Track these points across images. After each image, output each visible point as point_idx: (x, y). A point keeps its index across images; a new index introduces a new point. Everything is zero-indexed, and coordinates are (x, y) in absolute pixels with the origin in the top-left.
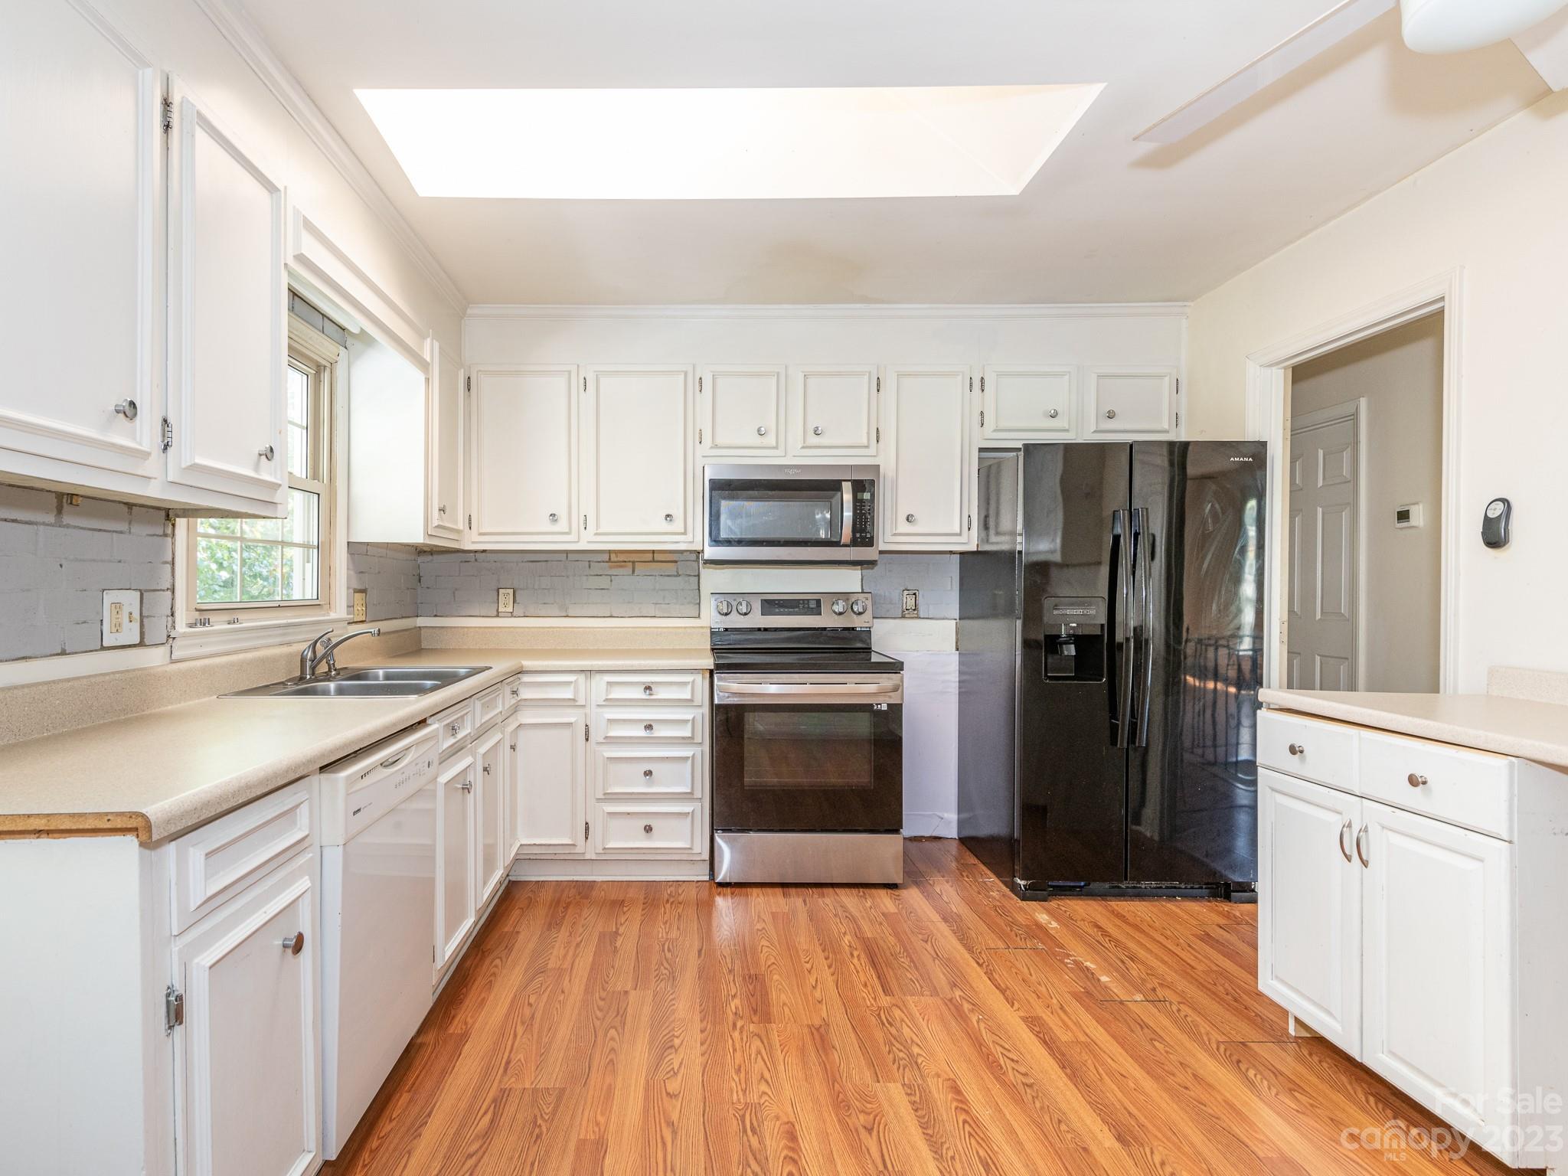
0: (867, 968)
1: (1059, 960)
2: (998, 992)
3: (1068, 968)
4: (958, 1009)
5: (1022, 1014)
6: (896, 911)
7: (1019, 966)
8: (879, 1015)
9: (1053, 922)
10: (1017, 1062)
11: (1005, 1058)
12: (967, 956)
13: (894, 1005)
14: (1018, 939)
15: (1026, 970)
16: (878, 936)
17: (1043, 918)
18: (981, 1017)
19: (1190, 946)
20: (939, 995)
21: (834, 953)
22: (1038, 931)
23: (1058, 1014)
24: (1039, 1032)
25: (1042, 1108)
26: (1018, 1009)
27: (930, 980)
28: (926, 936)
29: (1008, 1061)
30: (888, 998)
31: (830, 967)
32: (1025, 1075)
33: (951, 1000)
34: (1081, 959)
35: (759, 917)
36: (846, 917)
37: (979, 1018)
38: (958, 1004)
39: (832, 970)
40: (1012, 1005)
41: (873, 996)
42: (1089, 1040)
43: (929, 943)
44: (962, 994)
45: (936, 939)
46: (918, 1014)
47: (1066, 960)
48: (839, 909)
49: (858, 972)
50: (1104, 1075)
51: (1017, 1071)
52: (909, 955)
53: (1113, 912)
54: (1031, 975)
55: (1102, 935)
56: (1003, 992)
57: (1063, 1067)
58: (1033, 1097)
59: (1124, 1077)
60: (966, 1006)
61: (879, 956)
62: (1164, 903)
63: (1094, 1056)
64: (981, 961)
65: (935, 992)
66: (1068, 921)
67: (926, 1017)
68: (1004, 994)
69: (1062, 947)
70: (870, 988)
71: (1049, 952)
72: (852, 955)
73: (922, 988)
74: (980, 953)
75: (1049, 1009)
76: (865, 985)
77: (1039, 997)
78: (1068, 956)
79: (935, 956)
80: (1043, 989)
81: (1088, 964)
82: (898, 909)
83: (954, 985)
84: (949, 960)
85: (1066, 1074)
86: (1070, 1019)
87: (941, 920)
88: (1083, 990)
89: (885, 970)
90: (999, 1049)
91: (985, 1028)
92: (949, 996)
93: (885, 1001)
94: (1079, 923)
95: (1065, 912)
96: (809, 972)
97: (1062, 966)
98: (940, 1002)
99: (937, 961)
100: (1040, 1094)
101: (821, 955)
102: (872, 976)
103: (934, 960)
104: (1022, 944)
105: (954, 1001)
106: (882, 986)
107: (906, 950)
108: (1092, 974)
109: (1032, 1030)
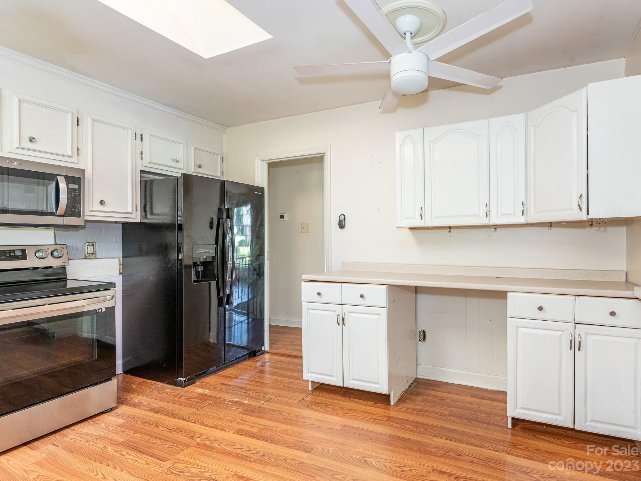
0: (139, 455)
1: (223, 404)
2: (214, 429)
3: (229, 405)
4: (205, 445)
5: (232, 432)
6: (124, 421)
7: (211, 414)
8: (171, 472)
9: (206, 391)
10: (250, 450)
11: (245, 452)
12: (184, 422)
13: (174, 463)
14: (199, 404)
15: (215, 415)
16: (127, 438)
17: (200, 391)
18: (218, 443)
19: (259, 377)
20: (190, 446)
21: (110, 460)
22: (203, 398)
23: (244, 424)
24: (245, 434)
25: (275, 460)
26: (229, 431)
27: (179, 442)
28: (155, 424)
29: (247, 452)
30: (167, 462)
31: (115, 468)
32: (258, 453)
33: (198, 444)
34: (231, 399)
35: (26, 471)
36: (96, 438)
37: (218, 444)
38: (203, 444)
39: (118, 468)
40: (225, 431)
41: (158, 466)
42: (264, 426)
43: (160, 426)
44: (200, 439)
45: (161, 423)
46: (191, 460)
47: (226, 403)
48: (85, 437)
49: (136, 461)
50: (280, 434)
51: (254, 453)
52: (156, 438)
53: (223, 376)
54: (219, 415)
55: (228, 386)
56: (216, 428)
57: (267, 441)
58: (269, 458)
59: (286, 431)
60: (208, 443)
61: (140, 447)
62: (237, 366)
63: (271, 431)
64: (193, 421)
65: (188, 446)
66: (210, 387)
67: (195, 458)
68: (217, 428)
69: (219, 398)
70: (152, 464)
71: (217, 403)
72: (123, 455)
73: (179, 447)
74: (189, 418)
75: (239, 424)
76: (148, 464)
77: (231, 422)
78: (225, 400)
79: (170, 431)
80: (230, 418)
81: (235, 400)
82: (125, 419)
83: (192, 438)
84: (177, 428)
85: (270, 443)
86: (250, 423)
87: (154, 414)
88: (243, 410)
89: (150, 451)
90: (239, 450)
91: (225, 446)
92: (196, 443)
93: (168, 464)
94: (216, 386)
95: (206, 384)
96: (104, 478)
97: (227, 405)
98: (194, 448)
99: (172, 432)
100: (270, 456)
101: (103, 466)
102: (146, 458)
103: (171, 433)
104: (202, 405)
105: (199, 444)
106: (158, 459)
107: (151, 436)
108: (240, 402)
109: (242, 435)
